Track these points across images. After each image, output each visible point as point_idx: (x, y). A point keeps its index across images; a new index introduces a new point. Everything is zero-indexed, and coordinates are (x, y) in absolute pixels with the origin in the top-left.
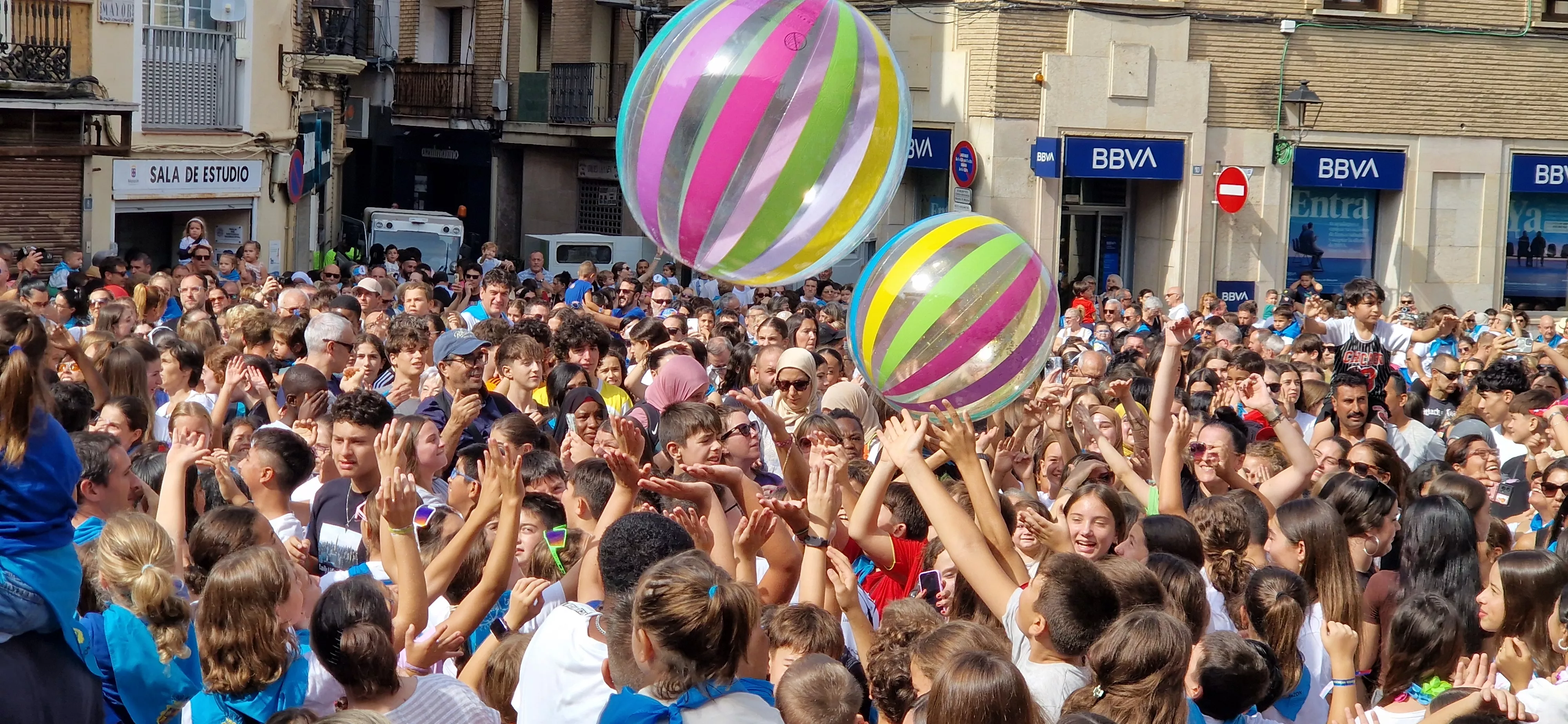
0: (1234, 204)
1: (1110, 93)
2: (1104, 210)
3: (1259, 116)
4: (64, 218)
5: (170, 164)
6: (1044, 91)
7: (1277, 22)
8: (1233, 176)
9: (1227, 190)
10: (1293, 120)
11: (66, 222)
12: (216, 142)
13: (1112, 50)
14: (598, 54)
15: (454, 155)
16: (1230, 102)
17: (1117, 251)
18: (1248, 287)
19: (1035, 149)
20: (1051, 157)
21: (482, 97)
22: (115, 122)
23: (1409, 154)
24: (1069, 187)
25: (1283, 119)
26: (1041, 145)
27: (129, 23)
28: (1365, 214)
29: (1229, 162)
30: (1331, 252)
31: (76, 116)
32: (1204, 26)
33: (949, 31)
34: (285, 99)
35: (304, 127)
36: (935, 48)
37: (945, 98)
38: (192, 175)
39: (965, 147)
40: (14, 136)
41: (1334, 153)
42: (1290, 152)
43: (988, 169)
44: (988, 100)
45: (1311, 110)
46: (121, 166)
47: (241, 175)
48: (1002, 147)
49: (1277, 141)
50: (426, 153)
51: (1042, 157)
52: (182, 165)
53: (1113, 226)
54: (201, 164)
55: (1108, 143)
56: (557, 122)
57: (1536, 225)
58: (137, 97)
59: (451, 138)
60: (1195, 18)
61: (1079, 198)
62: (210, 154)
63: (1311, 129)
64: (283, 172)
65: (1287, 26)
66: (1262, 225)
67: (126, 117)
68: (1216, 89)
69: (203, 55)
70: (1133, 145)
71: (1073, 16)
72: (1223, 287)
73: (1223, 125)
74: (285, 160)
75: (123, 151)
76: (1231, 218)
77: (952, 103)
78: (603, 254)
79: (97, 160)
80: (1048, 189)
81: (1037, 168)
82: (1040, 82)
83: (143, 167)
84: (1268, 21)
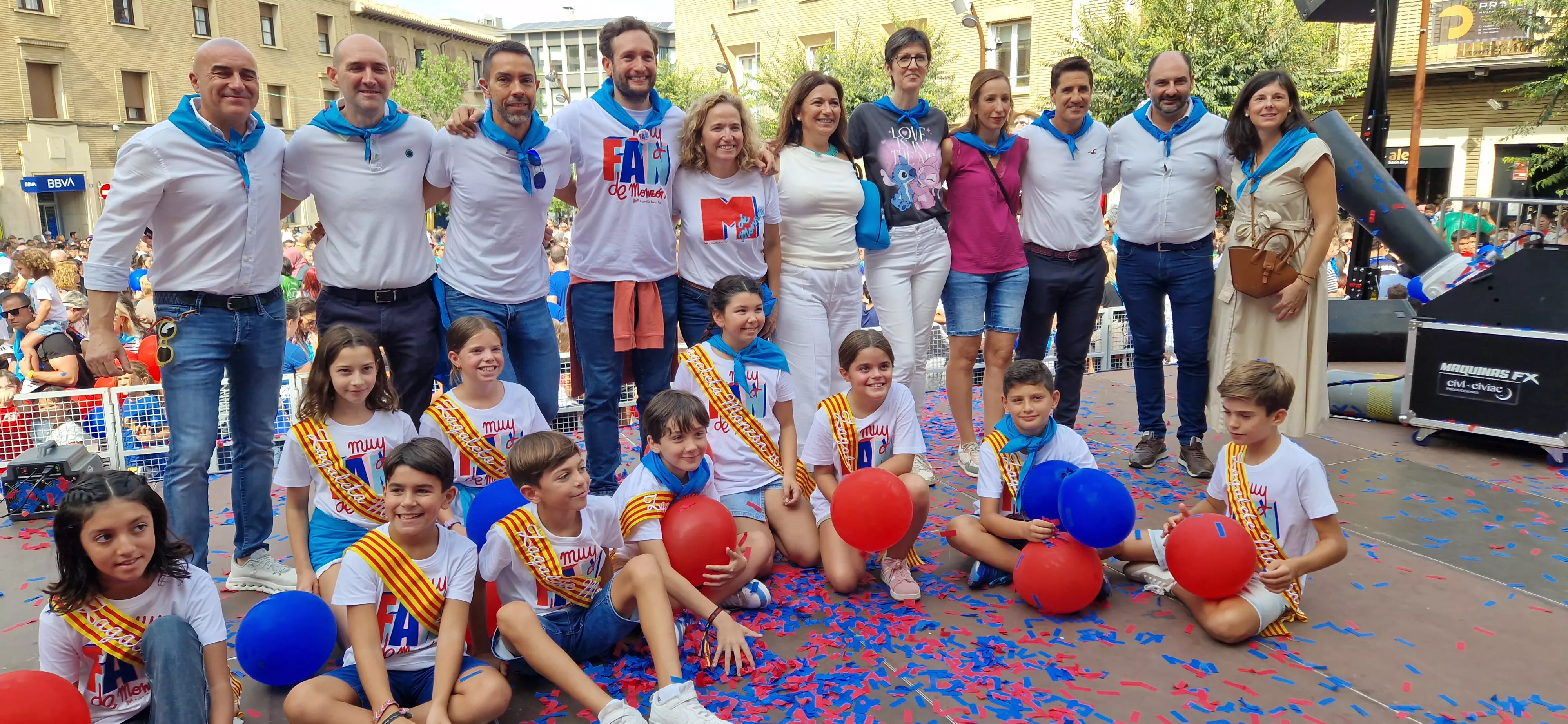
1: (50, 157)
6: (22, 158)
7: (111, 126)
13: (48, 138)
16: (99, 158)
19: (23, 183)
20: (34, 184)
24: (40, 196)
26: (27, 179)
32: (82, 129)
48: (8, 182)
51: (27, 184)
55: (53, 177)
60: (78, 125)
61: (45, 200)
65: (115, 128)
68: (93, 154)
70: (64, 177)
71: (30, 128)
73: (97, 167)
80: (32, 197)
81: (27, 189)
82: (19, 154)
84: (108, 126)
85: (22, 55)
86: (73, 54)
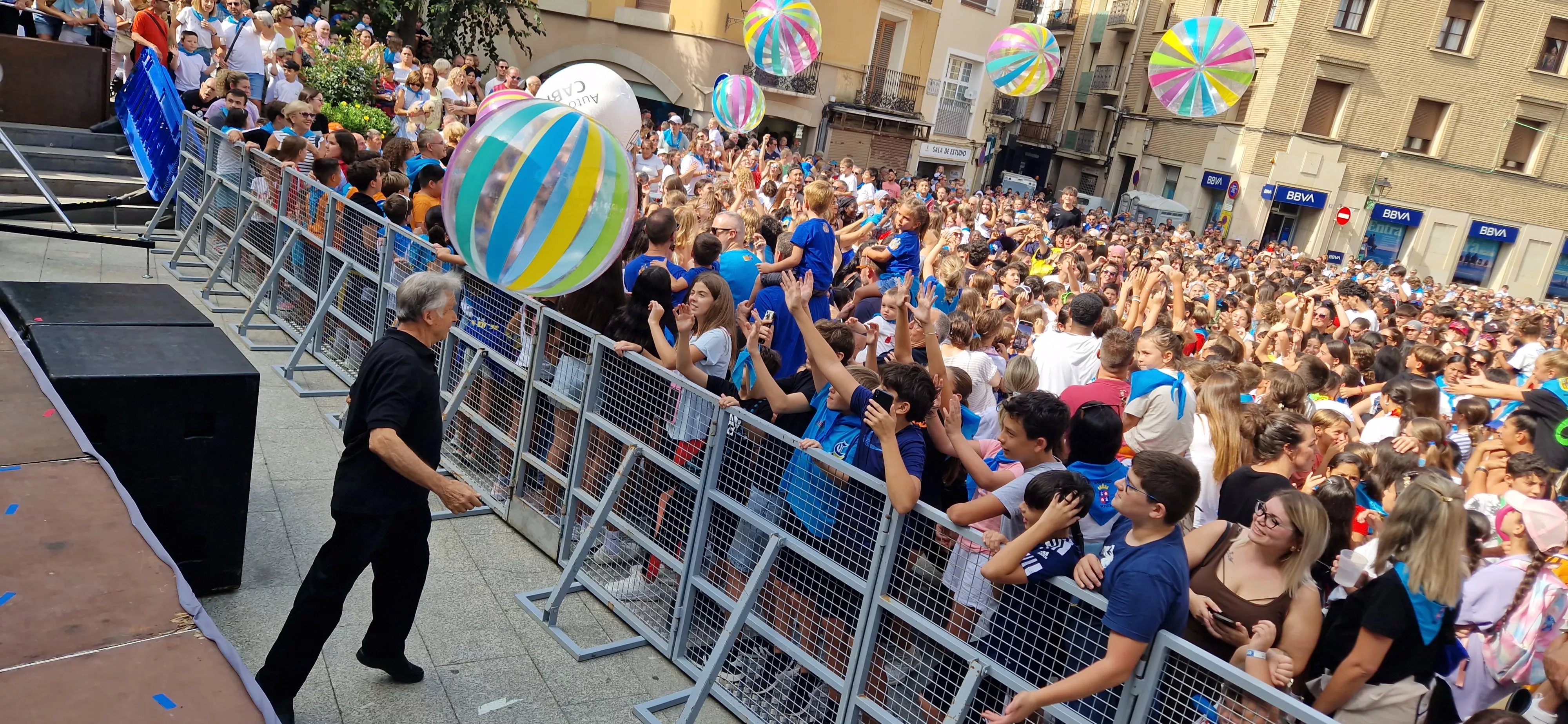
0: (1342, 221)
1: (1301, 171)
2: (1287, 215)
3: (1363, 189)
4: (902, 160)
5: (940, 146)
6: (1273, 166)
7: (1380, 152)
8: (1346, 211)
9: (1342, 215)
10: (1377, 192)
11: (902, 161)
12: (957, 141)
13: (1306, 154)
14: (1098, 127)
15: (1037, 156)
16: (1351, 182)
17: (1288, 232)
18: (1341, 255)
19: (1264, 188)
20: (1270, 192)
21: (1052, 136)
22: (925, 129)
23: (1425, 213)
24: (1274, 205)
25: (1373, 191)
26: (1268, 187)
27: (936, 95)
28: (1400, 234)
29: (1345, 205)
30: (1380, 246)
31: (913, 125)
32: (1348, 150)
33: (1240, 137)
34: (984, 128)
35: (988, 140)
36: (1232, 144)
37: (1233, 164)
38: (947, 151)
39: (1236, 183)
40: (891, 130)
41: (1392, 208)
42: (1373, 205)
43: (1243, 193)
44: (1250, 167)
45: (1386, 190)
46: (924, 144)
47: (962, 153)
48: (1251, 185)
49: (1368, 199)
50: (1027, 154)
51: (1267, 191)
52: (944, 147)
53: (1289, 222)
54: (950, 148)
56: (1078, 150)
57: (1475, 250)
58: (934, 122)
59: (1037, 150)
60: (1344, 146)
61: (1278, 209)
62: (954, 145)
63: (1384, 197)
64: (978, 156)
65: (1384, 155)
66: (1353, 232)
67: (929, 128)
68: (1347, 176)
69: (959, 110)
70: (1306, 192)
71: (1293, 138)
72: (1330, 253)
73: (1346, 190)
74: (979, 150)
75: (926, 140)
76: (1341, 227)
77: (1235, 166)
78: (1086, 202)
79: (917, 142)
80: (1266, 204)
81: (1264, 195)
82: (1273, 162)
83: (931, 146)
84: (1377, 152)
85: (1318, 72)
86: (1372, 76)
